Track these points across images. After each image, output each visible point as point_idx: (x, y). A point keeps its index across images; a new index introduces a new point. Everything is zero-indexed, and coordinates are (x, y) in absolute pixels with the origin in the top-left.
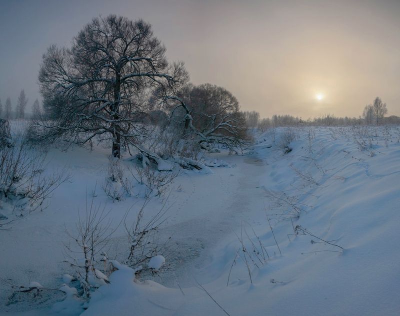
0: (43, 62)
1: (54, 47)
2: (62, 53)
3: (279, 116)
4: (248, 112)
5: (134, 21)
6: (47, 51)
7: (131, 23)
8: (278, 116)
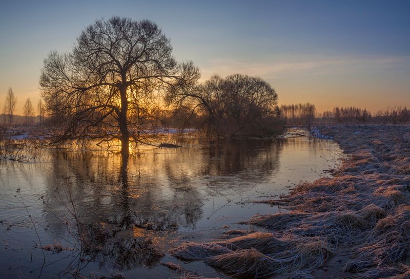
0: (43, 67)
1: (55, 53)
2: (64, 59)
3: (342, 109)
4: (300, 105)
5: (138, 23)
6: (48, 58)
7: (136, 24)
8: (340, 109)
